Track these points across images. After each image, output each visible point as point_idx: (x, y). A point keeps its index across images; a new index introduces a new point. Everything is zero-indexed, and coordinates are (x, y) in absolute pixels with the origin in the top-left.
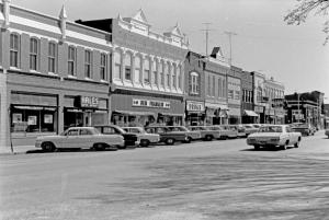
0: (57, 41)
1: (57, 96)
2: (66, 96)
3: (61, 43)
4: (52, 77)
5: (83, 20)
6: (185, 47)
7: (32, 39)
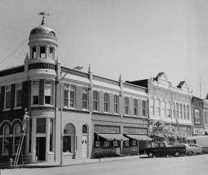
0: (118, 94)
1: (120, 127)
2: (124, 127)
3: (120, 95)
4: (116, 116)
5: (130, 81)
6: (190, 94)
7: (105, 94)
